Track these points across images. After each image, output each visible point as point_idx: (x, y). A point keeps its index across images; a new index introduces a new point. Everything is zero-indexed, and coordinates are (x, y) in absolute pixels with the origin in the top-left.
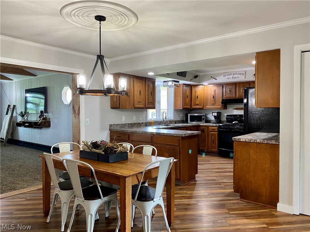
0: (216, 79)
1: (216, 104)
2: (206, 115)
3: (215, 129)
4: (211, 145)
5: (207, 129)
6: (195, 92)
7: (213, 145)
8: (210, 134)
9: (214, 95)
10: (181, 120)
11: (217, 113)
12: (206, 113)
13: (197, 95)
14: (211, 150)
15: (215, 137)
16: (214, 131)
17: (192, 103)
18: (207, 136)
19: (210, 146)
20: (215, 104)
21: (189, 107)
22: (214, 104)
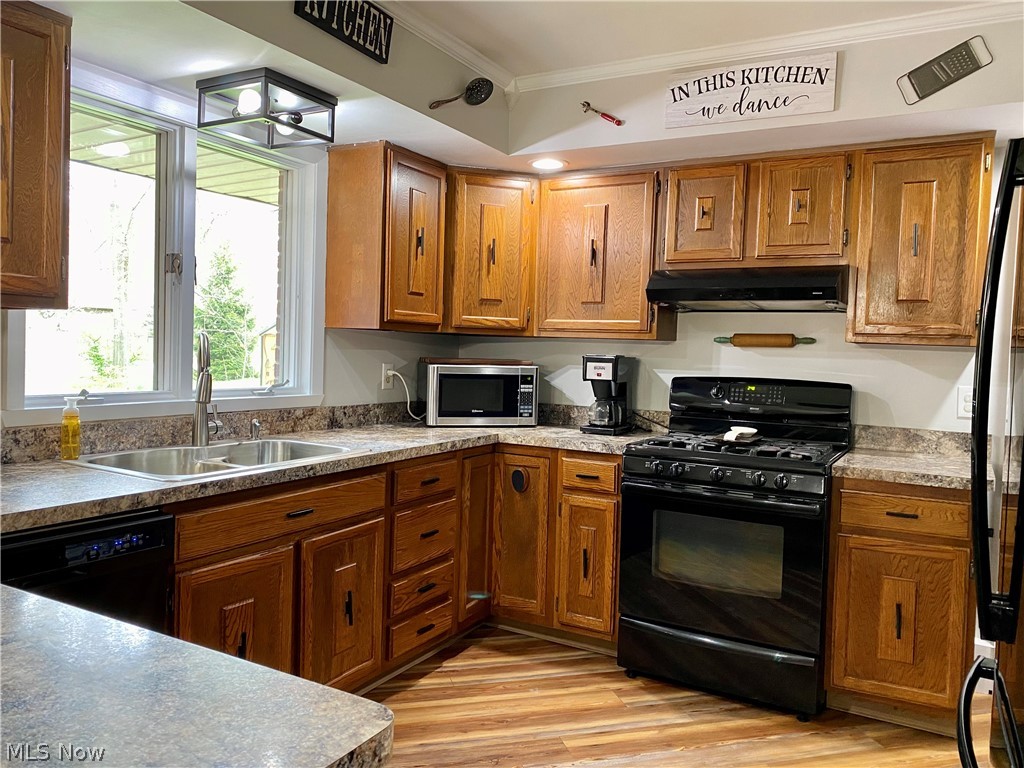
0: (619, 123)
1: (608, 306)
2: (543, 373)
3: (596, 478)
4: (573, 584)
5: (543, 471)
6: (477, 221)
7: (585, 588)
8: (565, 510)
9: (600, 246)
10: (380, 405)
11: (616, 362)
12: (544, 360)
13: (488, 242)
14: (568, 617)
15: (598, 536)
16: (594, 485)
17: (458, 292)
18: (542, 518)
19: (562, 591)
20: (602, 301)
21: (433, 316)
22: (597, 304)
